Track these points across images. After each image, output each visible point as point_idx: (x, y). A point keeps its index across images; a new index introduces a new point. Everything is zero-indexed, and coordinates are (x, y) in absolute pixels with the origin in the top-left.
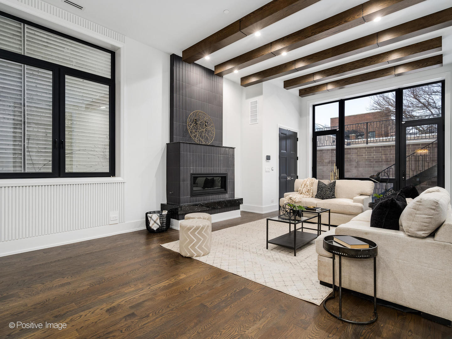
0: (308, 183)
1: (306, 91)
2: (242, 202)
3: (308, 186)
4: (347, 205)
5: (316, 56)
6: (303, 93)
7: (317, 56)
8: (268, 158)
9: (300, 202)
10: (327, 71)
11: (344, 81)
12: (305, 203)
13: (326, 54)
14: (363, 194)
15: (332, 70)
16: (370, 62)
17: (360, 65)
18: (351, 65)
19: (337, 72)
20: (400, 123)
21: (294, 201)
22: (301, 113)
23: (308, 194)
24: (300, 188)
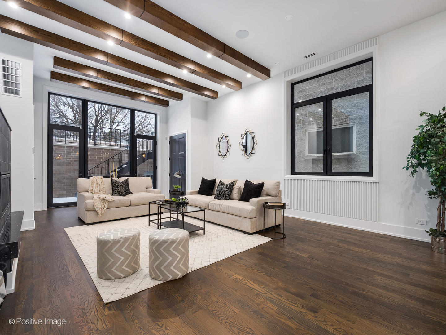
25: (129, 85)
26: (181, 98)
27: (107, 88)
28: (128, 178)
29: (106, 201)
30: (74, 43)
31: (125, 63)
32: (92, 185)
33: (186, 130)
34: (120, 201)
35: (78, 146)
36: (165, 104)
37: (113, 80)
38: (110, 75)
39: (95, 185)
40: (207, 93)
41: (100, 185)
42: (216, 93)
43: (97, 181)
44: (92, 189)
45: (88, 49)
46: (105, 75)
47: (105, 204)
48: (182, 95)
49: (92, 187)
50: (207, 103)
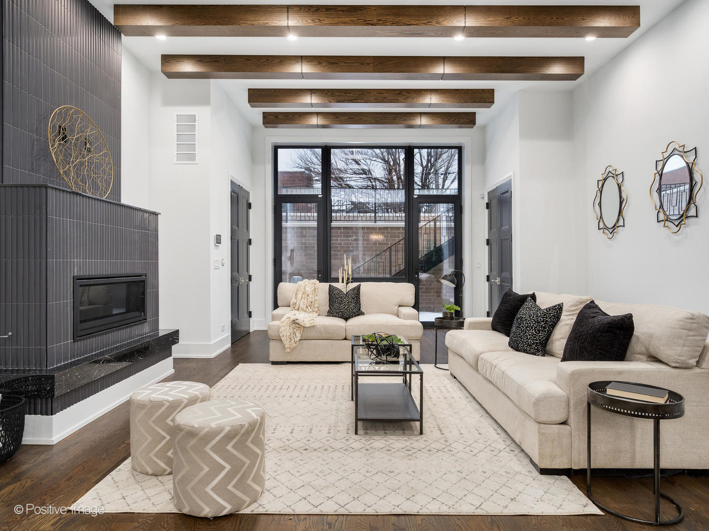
0: (308, 289)
1: (276, 117)
2: (178, 339)
3: (310, 296)
4: (400, 324)
5: (345, 63)
6: (271, 120)
7: (347, 62)
8: (218, 240)
9: (314, 326)
10: (337, 94)
11: (347, 117)
12: (324, 328)
13: (362, 64)
14: (403, 305)
15: (345, 93)
16: (407, 98)
17: (393, 98)
18: (378, 93)
19: (355, 100)
20: (412, 197)
21: (303, 325)
22: (253, 157)
23: (311, 310)
24: (293, 300)
25: (367, 102)
26: (491, 100)
27: (345, 118)
28: (360, 285)
29: (299, 326)
30: (248, 60)
31: (332, 64)
32: (296, 295)
33: (511, 173)
34: (325, 328)
35: (316, 226)
36: (469, 120)
37: (339, 102)
38: (332, 94)
39: (300, 296)
40: (557, 69)
41: (308, 295)
42: (578, 61)
43: (306, 288)
44: (295, 301)
45: (270, 61)
46: (328, 96)
47: (297, 331)
48: (491, 92)
49: (296, 298)
50: (571, 93)
